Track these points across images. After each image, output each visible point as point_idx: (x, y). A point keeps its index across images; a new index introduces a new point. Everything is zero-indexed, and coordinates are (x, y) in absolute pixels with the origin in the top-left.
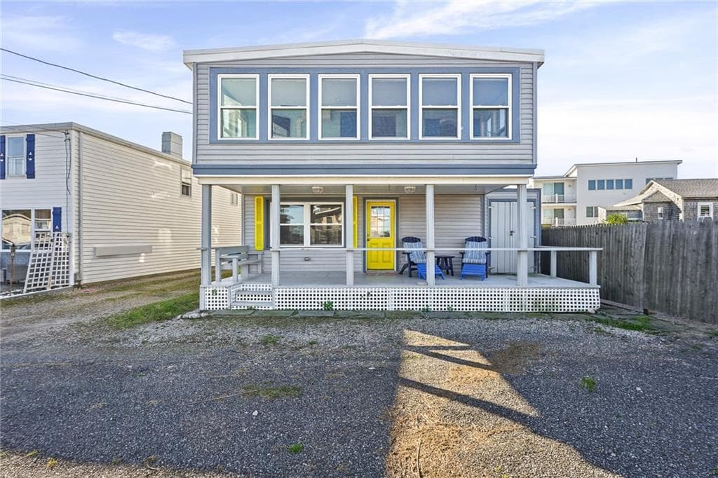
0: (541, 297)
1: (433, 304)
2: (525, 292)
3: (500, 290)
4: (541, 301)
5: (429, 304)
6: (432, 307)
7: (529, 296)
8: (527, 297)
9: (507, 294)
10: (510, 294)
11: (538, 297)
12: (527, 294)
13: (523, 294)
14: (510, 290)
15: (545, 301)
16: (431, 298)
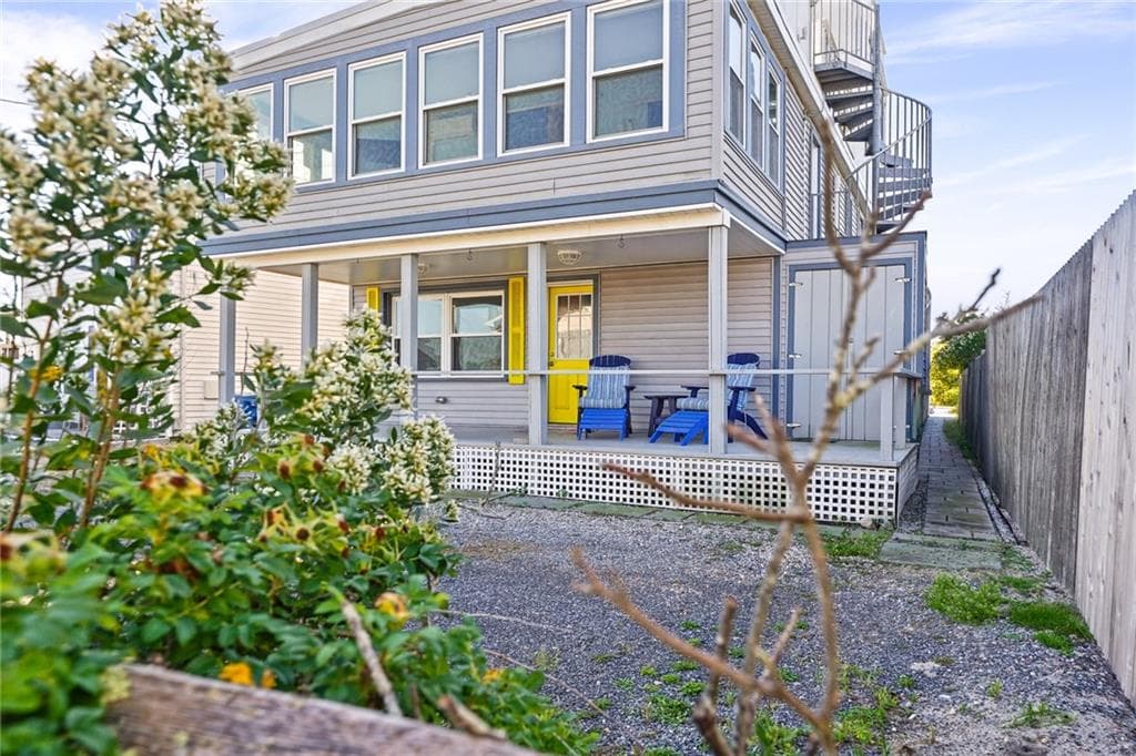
0: (754, 482)
1: (536, 482)
2: (718, 468)
3: (665, 461)
4: (754, 490)
5: (529, 481)
6: (536, 489)
7: (726, 476)
8: (722, 480)
9: (677, 469)
10: (684, 470)
11: (746, 482)
12: (722, 472)
13: (714, 472)
14: (683, 462)
15: (762, 491)
16: (533, 470)
